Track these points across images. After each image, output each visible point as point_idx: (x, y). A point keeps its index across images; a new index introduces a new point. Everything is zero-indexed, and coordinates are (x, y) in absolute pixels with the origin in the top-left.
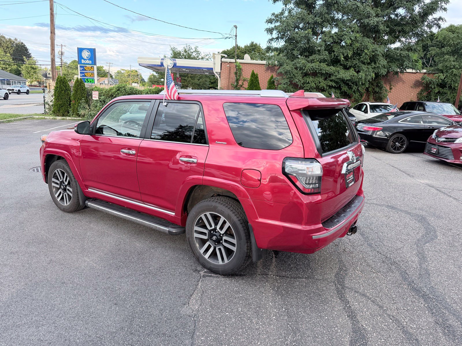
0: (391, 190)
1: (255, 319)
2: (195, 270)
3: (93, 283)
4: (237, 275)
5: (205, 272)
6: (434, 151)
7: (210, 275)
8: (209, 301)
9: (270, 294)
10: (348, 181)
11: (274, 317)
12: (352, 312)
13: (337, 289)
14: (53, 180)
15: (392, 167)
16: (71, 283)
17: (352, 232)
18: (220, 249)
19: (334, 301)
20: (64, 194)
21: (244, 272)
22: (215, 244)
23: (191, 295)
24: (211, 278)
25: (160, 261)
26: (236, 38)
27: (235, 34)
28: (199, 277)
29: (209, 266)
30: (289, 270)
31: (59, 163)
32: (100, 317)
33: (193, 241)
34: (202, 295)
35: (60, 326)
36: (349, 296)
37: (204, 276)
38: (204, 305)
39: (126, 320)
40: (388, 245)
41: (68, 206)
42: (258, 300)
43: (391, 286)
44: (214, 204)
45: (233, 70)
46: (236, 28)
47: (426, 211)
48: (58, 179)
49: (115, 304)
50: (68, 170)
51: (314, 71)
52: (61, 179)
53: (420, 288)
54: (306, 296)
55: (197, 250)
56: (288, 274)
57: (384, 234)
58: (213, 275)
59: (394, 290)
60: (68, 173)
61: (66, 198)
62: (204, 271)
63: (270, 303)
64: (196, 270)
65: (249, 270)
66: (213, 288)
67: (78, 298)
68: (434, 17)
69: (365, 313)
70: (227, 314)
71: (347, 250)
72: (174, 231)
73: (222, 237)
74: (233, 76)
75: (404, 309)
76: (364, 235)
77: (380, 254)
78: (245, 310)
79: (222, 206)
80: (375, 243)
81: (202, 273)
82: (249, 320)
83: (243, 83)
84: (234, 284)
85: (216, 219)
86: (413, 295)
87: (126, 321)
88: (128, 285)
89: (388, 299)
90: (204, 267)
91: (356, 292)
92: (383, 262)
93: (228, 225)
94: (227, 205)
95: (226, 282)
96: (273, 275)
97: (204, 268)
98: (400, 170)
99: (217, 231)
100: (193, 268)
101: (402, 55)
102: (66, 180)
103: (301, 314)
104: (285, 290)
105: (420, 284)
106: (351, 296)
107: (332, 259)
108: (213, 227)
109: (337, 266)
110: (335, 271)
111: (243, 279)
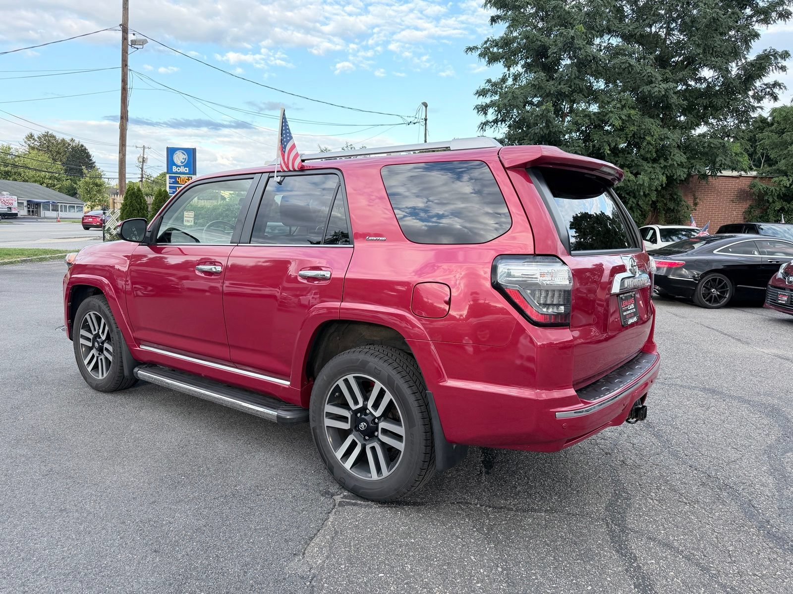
0: (708, 363)
1: (438, 587)
2: (325, 492)
3: (119, 512)
4: (407, 504)
5: (345, 497)
6: (783, 301)
7: (353, 501)
8: (346, 551)
9: (472, 541)
10: (625, 314)
11: (479, 585)
12: (643, 578)
13: (611, 531)
14: (83, 332)
15: (708, 329)
16: (77, 511)
17: (636, 417)
18: (373, 449)
19: (605, 556)
20: (99, 358)
21: (422, 499)
22: (365, 440)
23: (311, 539)
24: (355, 508)
25: (258, 475)
26: (426, 124)
27: (424, 117)
28: (332, 506)
29: (352, 483)
30: (513, 497)
31: (93, 300)
32: (118, 576)
33: (323, 434)
34: (333, 538)
35: (33, 590)
36: (636, 546)
37: (340, 504)
38: (335, 557)
39: (171, 582)
40: (711, 455)
41: (104, 379)
42: (448, 550)
43: (724, 529)
44: (361, 357)
46: (426, 106)
47: (780, 398)
48: (90, 331)
49: (155, 551)
50: (107, 312)
52: (95, 330)
53: (784, 533)
54: (547, 545)
55: (330, 452)
56: (511, 503)
57: (700, 435)
58: (359, 502)
59: (729, 537)
60: (106, 318)
61: (102, 365)
62: (342, 495)
63: (472, 557)
64: (327, 494)
65: (433, 495)
66: (357, 526)
67: (84, 539)
68: (766, 83)
69: (673, 580)
70: (380, 575)
71: (629, 462)
72: (288, 417)
73: (377, 424)
75: (755, 575)
76: (662, 436)
77: (696, 469)
78: (419, 569)
79: (376, 360)
80: (683, 450)
81: (338, 499)
82: (425, 588)
84: (400, 519)
85: (366, 387)
86: (770, 548)
87: (170, 585)
88: (187, 516)
89: (718, 554)
90: (343, 487)
91: (651, 539)
92: (703, 484)
93: (388, 397)
94: (386, 358)
95: (384, 516)
96: (481, 506)
97: (343, 490)
98: (722, 333)
99: (368, 411)
100: (321, 489)
101: (712, 145)
102: (103, 332)
103: (537, 579)
104: (503, 533)
105: (784, 527)
106: (641, 547)
107: (600, 477)
108: (361, 405)
109: (609, 490)
110: (606, 498)
111: (419, 511)
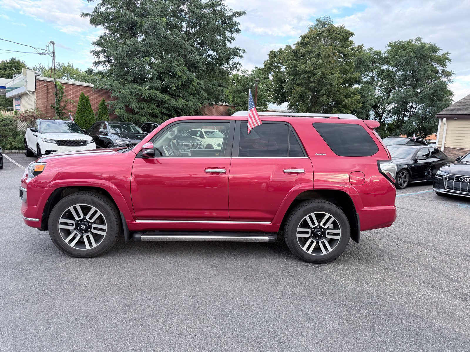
11: (391, 274)
14: (62, 221)
18: (323, 242)
20: (85, 236)
22: (318, 239)
24: (322, 267)
26: (54, 55)
29: (314, 259)
33: (296, 242)
37: (316, 268)
41: (94, 248)
44: (320, 204)
45: (52, 91)
46: (53, 44)
48: (72, 218)
51: (151, 98)
52: (80, 217)
55: (300, 248)
60: (100, 206)
61: (89, 240)
64: (306, 266)
70: (371, 281)
73: (324, 232)
74: (52, 96)
81: (312, 266)
83: (65, 105)
93: (333, 219)
99: (320, 227)
100: (301, 265)
102: (92, 217)
108: (316, 225)
